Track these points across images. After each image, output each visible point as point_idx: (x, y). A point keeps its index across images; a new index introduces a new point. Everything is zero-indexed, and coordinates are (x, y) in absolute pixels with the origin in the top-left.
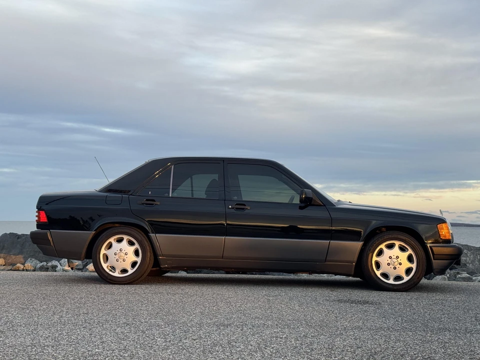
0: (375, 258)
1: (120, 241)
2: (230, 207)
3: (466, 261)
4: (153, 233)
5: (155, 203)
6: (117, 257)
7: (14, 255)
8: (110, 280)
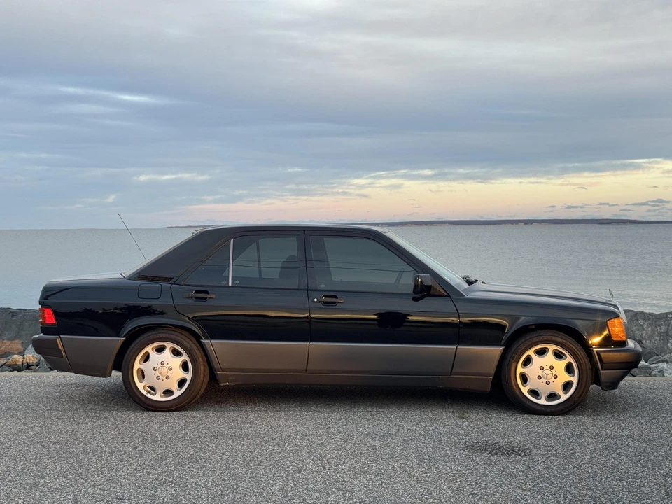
0: (520, 370)
1: (160, 350)
2: (316, 300)
3: (641, 336)
4: (206, 338)
5: (209, 296)
6: (157, 373)
7: (8, 339)
8: (148, 405)
